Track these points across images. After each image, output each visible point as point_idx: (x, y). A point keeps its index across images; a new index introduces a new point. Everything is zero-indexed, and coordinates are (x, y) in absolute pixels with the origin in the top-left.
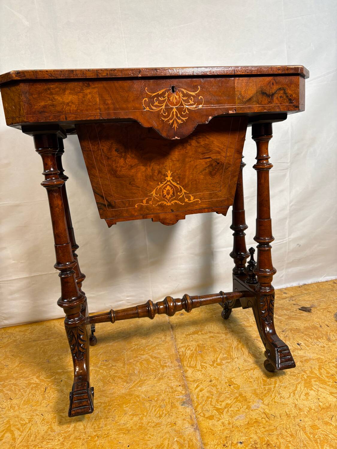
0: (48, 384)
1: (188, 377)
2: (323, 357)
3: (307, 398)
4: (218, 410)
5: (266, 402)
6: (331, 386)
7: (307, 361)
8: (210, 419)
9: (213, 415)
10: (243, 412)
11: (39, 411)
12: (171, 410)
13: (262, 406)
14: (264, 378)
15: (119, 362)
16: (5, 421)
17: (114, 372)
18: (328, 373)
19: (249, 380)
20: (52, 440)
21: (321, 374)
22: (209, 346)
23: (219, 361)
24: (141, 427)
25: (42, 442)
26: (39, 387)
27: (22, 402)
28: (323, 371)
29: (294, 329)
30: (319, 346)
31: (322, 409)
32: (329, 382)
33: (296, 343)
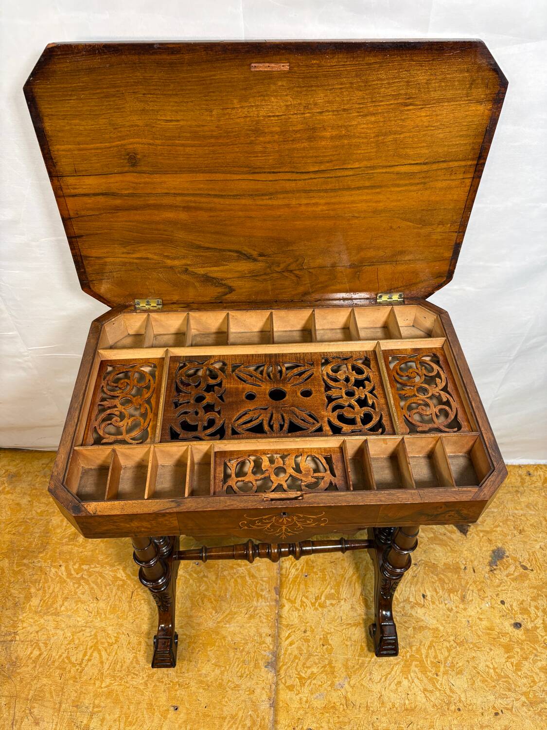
0: (134, 586)
1: (282, 617)
2: (441, 628)
3: (397, 689)
4: (301, 678)
5: (352, 682)
6: (430, 680)
7: (422, 628)
8: (290, 690)
9: (294, 686)
10: (325, 689)
11: (125, 628)
12: (253, 671)
13: (346, 686)
14: (363, 644)
15: (212, 570)
16: (93, 633)
17: (204, 588)
18: (436, 657)
19: (346, 642)
20: (137, 675)
21: (427, 657)
22: (319, 568)
23: (323, 598)
24: (220, 684)
25: (127, 675)
26: (125, 586)
27: (109, 607)
28: (432, 652)
29: (430, 564)
30: (447, 606)
31: (405, 710)
32: (430, 671)
33: (422, 592)
